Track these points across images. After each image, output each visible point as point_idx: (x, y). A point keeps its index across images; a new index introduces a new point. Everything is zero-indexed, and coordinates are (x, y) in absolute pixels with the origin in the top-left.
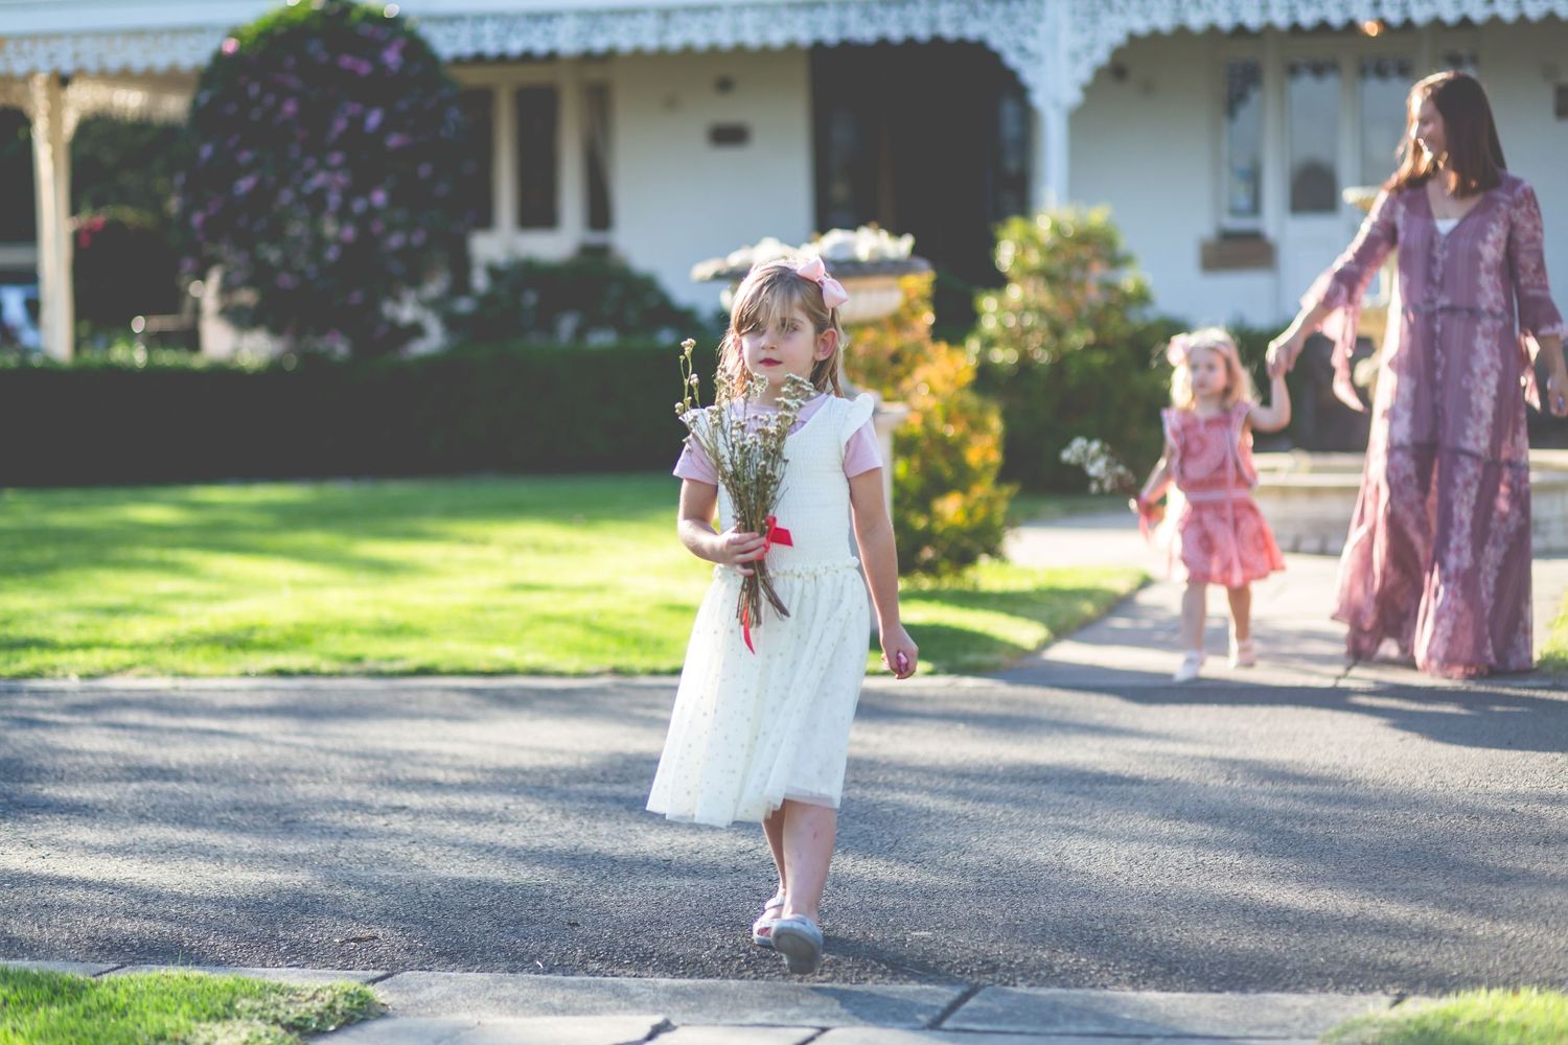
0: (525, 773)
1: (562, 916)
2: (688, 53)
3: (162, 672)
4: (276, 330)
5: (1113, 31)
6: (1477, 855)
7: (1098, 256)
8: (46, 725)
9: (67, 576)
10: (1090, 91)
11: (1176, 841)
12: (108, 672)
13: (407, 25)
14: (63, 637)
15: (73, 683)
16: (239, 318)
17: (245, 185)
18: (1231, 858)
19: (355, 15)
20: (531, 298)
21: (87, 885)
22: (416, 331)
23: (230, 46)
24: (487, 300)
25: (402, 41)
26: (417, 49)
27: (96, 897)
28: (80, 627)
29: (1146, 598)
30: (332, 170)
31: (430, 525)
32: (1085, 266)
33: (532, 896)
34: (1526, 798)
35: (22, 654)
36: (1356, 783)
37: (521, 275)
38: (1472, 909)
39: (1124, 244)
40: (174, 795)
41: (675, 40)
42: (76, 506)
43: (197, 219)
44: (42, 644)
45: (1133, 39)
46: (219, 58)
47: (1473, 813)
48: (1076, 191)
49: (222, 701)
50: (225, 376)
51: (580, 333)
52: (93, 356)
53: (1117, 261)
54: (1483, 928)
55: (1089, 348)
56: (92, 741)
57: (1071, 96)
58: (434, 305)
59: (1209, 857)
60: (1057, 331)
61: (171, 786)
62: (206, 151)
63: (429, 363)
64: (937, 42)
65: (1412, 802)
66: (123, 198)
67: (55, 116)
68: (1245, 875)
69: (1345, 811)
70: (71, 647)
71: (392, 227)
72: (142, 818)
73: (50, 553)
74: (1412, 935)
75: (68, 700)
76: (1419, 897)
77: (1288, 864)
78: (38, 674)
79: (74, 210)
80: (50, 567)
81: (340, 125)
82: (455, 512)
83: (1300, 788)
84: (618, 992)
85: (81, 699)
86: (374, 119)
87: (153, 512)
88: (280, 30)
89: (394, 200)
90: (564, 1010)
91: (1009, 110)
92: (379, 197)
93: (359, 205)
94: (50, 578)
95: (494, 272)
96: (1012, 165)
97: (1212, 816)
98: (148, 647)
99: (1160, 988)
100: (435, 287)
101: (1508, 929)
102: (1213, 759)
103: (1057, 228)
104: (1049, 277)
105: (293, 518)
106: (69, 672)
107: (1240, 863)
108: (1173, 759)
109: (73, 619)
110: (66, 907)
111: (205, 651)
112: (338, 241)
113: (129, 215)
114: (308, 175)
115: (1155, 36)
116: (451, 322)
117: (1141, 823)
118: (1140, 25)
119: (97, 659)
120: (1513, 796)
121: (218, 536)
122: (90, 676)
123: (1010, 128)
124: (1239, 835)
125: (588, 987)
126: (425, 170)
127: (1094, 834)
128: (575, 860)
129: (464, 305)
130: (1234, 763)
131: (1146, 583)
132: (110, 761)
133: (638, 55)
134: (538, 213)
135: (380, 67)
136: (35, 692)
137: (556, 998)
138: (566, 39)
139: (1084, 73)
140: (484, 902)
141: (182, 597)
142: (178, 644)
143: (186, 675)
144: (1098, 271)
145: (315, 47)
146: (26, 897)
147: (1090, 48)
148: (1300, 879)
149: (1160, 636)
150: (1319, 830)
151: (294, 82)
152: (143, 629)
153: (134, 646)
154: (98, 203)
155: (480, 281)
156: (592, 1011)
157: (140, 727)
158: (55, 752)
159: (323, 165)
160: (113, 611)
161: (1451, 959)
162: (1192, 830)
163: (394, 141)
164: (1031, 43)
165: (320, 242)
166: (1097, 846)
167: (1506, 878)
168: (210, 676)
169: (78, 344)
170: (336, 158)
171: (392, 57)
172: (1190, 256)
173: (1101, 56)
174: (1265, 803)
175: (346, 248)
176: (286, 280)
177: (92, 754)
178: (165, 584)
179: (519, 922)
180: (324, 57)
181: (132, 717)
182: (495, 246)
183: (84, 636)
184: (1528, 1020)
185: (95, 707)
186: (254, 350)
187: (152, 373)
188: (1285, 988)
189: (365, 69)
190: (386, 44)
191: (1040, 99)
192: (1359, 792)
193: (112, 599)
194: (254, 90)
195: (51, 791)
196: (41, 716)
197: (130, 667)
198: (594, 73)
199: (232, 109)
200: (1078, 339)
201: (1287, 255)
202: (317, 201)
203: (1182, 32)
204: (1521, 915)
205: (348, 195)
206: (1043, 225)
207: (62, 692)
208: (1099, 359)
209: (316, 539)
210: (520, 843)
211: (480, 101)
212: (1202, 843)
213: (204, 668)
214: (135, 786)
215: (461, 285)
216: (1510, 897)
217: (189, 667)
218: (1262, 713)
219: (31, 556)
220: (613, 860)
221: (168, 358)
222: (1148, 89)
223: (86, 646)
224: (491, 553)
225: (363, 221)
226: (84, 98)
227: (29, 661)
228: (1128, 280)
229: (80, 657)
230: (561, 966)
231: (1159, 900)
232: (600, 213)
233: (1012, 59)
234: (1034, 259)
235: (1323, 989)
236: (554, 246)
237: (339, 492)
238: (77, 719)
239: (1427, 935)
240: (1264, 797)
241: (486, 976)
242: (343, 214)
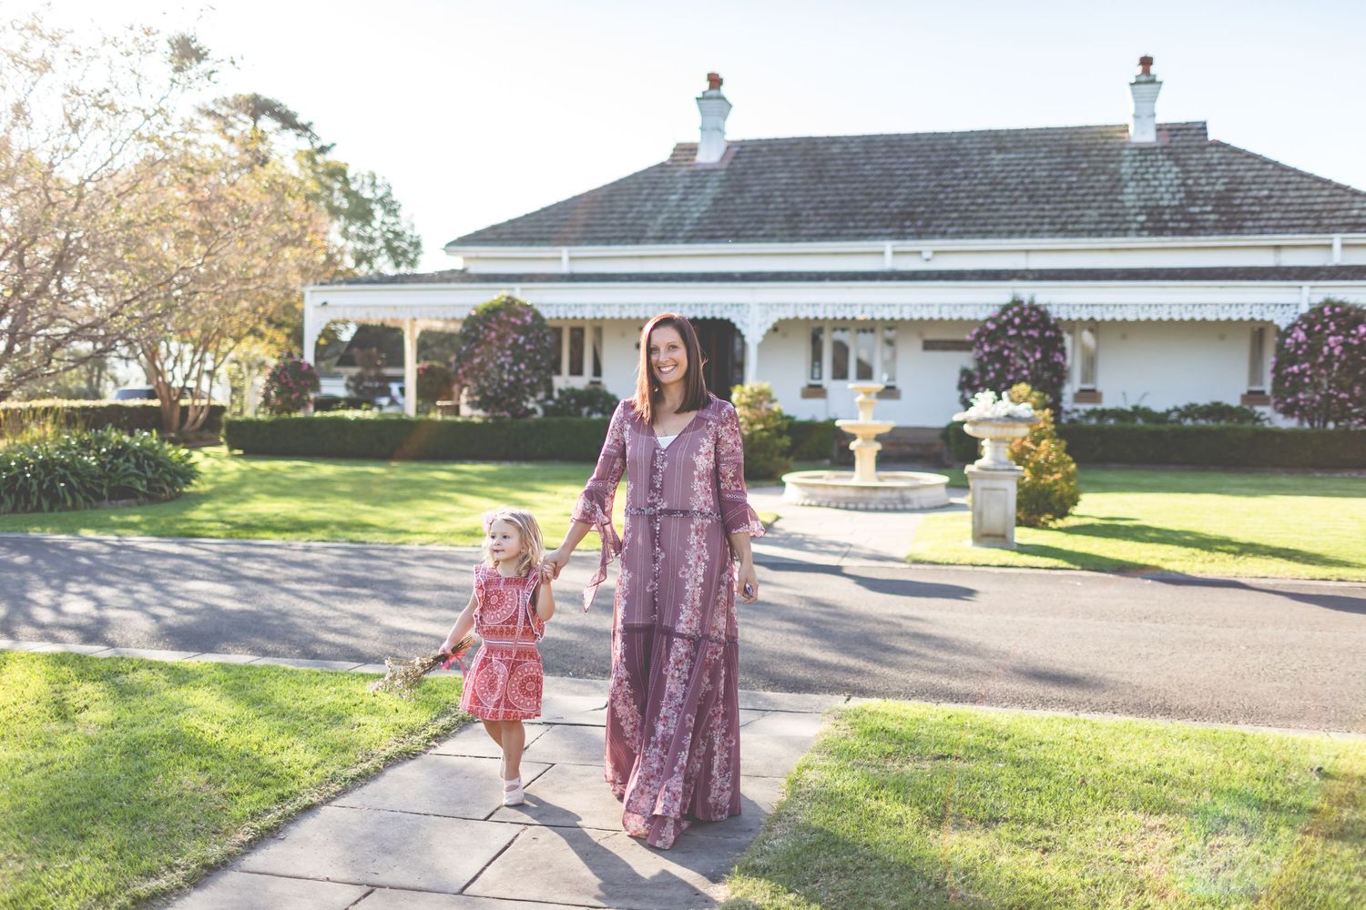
0: (568, 593)
1: (578, 654)
2: (629, 319)
3: (446, 544)
4: (485, 410)
5: (773, 318)
6: (878, 639)
7: (765, 399)
8: (407, 565)
9: (415, 502)
10: (766, 337)
11: (781, 630)
12: (428, 543)
13: (535, 307)
14: (413, 529)
15: (416, 547)
16: (473, 405)
17: (477, 360)
18: (799, 638)
19: (517, 303)
20: (573, 401)
21: (423, 635)
22: (534, 411)
23: (474, 313)
24: (558, 402)
25: (531, 314)
26: (537, 316)
27: (425, 640)
28: (419, 525)
29: (777, 525)
30: (507, 356)
31: (537, 486)
32: (761, 402)
33: (569, 645)
34: (896, 616)
35: (399, 535)
36: (841, 607)
37: (571, 393)
38: (875, 661)
39: (774, 396)
40: (450, 597)
41: (625, 315)
42: (416, 470)
43: (460, 371)
44: (406, 532)
45: (780, 321)
46: (470, 317)
47: (879, 622)
48: (759, 376)
49: (467, 557)
50: (468, 426)
51: (589, 414)
52: (422, 417)
53: (772, 401)
54: (878, 669)
55: (762, 430)
56: (423, 573)
57: (759, 339)
58: (539, 402)
59: (791, 637)
60: (752, 424)
61: (449, 593)
62: (464, 348)
63: (537, 421)
64: (714, 319)
65: (861, 617)
66: (435, 357)
67: (412, 330)
68: (802, 645)
69: (836, 619)
70: (416, 533)
71: (526, 376)
72: (440, 607)
73: (408, 492)
74: (855, 672)
75: (416, 555)
76: (858, 656)
77: (818, 642)
78: (403, 543)
79: (418, 362)
80: (407, 499)
81: (510, 341)
82: (545, 480)
83: (823, 609)
84: (596, 686)
85: (420, 554)
86: (522, 339)
87: (442, 474)
88: (491, 308)
89: (527, 368)
90: (579, 693)
91: (738, 341)
92: (522, 366)
93: (516, 369)
94: (408, 503)
95: (561, 392)
96: (738, 359)
97: (794, 620)
98: (441, 534)
99: (772, 691)
100: (541, 395)
101: (886, 670)
102: (796, 596)
103: (752, 389)
104: (749, 406)
105: (492, 479)
106: (414, 544)
107: (801, 640)
108: (782, 595)
109: (416, 522)
110: (415, 644)
111: (460, 537)
112: (508, 381)
113: (436, 364)
114: (498, 358)
115: (787, 320)
116: (546, 409)
117: (769, 622)
118: (783, 316)
119: (424, 538)
120: (893, 615)
121: (464, 487)
122: (422, 545)
123: (738, 347)
124: (802, 628)
125: (586, 684)
126: (538, 357)
127: (754, 626)
128: (583, 630)
129: (550, 403)
130: (802, 597)
131: (778, 518)
132: (428, 582)
133: (612, 319)
134: (576, 370)
135: (525, 322)
136: (404, 551)
137: (576, 688)
138: (588, 315)
139: (763, 331)
140: (553, 647)
141: (452, 514)
142: (452, 534)
143: (456, 546)
144: (765, 404)
145: (503, 316)
146: (402, 639)
147: (766, 323)
148: (821, 647)
149: (781, 541)
150: (828, 627)
151: (495, 326)
152: (439, 527)
153: (436, 534)
154: (426, 359)
155: (556, 395)
156: (587, 694)
157: (438, 567)
158: (411, 577)
159: (504, 355)
160: (431, 519)
161: (866, 683)
162: (787, 625)
163: (528, 347)
164: (745, 320)
165: (502, 380)
166: (754, 631)
167: (887, 649)
168: (462, 546)
169: (418, 411)
170: (508, 352)
171: (528, 319)
172: (798, 393)
173: (769, 326)
174: (811, 615)
175: (511, 383)
176: (489, 393)
177: (424, 579)
178: (447, 508)
179: (564, 656)
180: (505, 318)
181: (436, 563)
182: (562, 381)
183: (420, 529)
184: (888, 712)
185: (424, 558)
186: (478, 416)
187: (443, 423)
188: (812, 693)
189: (519, 322)
190: (528, 314)
191: (747, 339)
192: (842, 612)
193: (430, 514)
194: (481, 328)
195: (411, 594)
196: (405, 561)
197: (435, 541)
198: (597, 324)
199: (473, 334)
200: (759, 427)
201: (830, 394)
202: (502, 366)
203: (796, 319)
204: (891, 665)
205: (512, 365)
206: (747, 388)
207: (412, 551)
208: (765, 434)
209: (497, 489)
210: (565, 623)
211: (557, 331)
212: (789, 631)
213: (460, 543)
214: (437, 593)
215: (549, 397)
216: (889, 657)
217: (455, 543)
218: (812, 576)
219: (401, 493)
220: (595, 631)
221: (449, 418)
222: (785, 335)
223: (420, 533)
224: (557, 498)
225: (516, 374)
226: (422, 324)
227: (402, 538)
228: (775, 407)
229: (418, 537)
230: (578, 675)
231: (773, 655)
232: (597, 371)
233: (739, 326)
234: (744, 400)
235: (824, 693)
236: (580, 383)
237: (506, 467)
238: (417, 563)
239: (860, 672)
240: (812, 613)
241: (553, 678)
242: (510, 372)
